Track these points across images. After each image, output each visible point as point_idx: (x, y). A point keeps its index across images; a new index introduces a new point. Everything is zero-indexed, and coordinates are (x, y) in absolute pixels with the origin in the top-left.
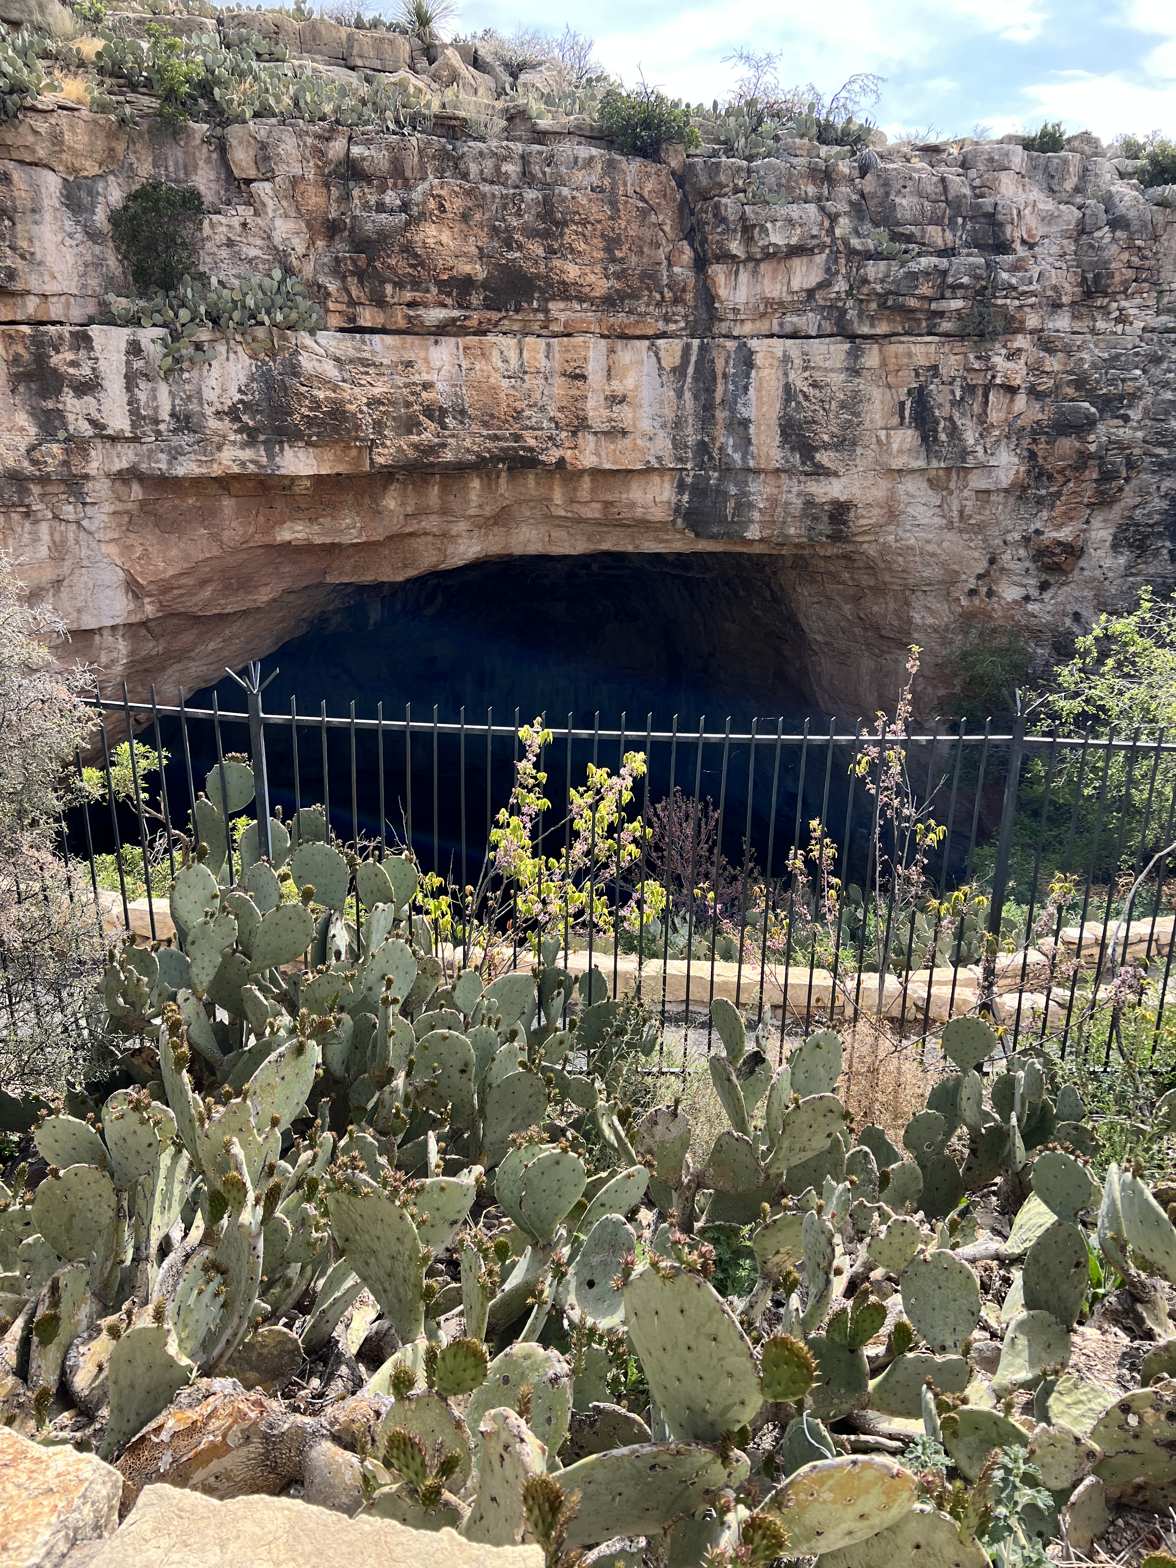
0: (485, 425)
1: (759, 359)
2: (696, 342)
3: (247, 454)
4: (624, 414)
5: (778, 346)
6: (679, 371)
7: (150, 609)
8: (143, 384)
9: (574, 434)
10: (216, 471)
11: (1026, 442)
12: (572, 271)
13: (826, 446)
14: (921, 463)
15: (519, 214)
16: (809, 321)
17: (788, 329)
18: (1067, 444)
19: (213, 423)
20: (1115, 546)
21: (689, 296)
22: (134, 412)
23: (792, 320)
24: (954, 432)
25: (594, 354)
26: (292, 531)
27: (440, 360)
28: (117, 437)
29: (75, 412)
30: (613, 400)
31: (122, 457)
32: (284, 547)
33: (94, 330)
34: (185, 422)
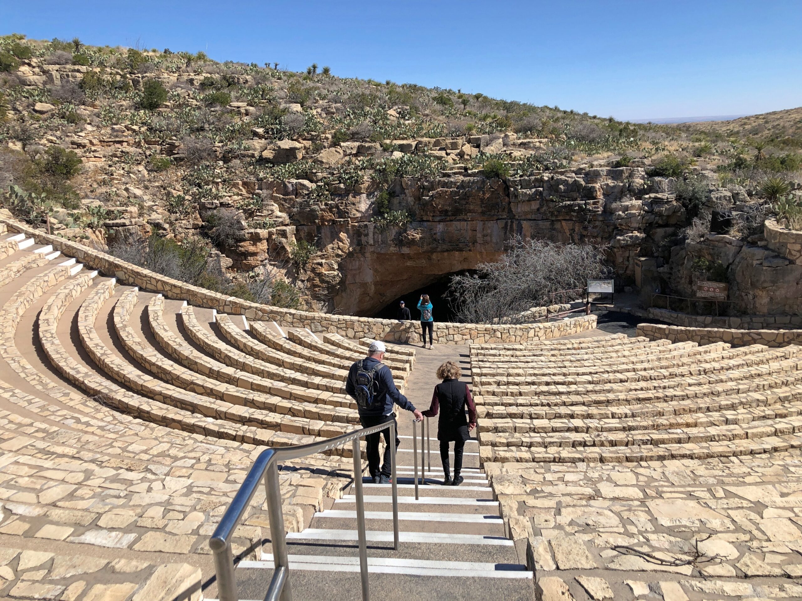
0: (450, 242)
1: (523, 226)
2: (509, 221)
3: (395, 249)
4: (488, 238)
5: (529, 222)
6: (505, 227)
7: (378, 279)
9: (473, 244)
10: (389, 252)
12: (472, 207)
16: (540, 216)
19: (389, 242)
21: (506, 210)
22: (374, 240)
23: (533, 217)
25: (479, 225)
26: (409, 263)
27: (440, 227)
28: (371, 245)
29: (363, 239)
30: (484, 236)
31: (372, 249)
32: (408, 266)
33: (369, 224)
34: (383, 242)
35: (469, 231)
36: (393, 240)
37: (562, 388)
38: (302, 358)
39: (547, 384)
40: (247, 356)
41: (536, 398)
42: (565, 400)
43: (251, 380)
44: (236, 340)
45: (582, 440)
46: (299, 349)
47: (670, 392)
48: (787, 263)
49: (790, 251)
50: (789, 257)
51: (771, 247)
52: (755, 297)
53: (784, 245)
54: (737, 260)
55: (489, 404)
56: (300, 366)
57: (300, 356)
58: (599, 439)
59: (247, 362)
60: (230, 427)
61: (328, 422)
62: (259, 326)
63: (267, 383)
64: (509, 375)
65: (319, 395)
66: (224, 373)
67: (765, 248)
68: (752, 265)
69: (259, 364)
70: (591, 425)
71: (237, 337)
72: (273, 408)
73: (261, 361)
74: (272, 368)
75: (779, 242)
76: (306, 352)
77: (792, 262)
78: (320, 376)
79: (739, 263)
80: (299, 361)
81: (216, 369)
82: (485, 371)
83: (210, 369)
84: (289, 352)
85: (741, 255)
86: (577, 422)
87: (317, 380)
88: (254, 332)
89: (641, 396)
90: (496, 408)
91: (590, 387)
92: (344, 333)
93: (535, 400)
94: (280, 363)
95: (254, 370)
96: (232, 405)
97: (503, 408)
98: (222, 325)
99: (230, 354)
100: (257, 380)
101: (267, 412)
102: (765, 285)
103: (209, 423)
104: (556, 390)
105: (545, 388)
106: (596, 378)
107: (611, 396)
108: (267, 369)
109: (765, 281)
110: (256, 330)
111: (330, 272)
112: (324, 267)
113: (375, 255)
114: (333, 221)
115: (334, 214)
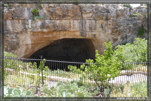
0: (62, 27)
1: (87, 22)
2: (81, 20)
3: (41, 30)
4: (75, 26)
5: (89, 21)
6: (80, 23)
7: (33, 42)
8: (32, 24)
9: (70, 28)
10: (38, 31)
11: (112, 29)
12: (70, 14)
13: (93, 29)
14: (102, 31)
15: (65, 10)
16: (92, 19)
17: (90, 19)
18: (116, 30)
19: (38, 27)
20: (121, 39)
21: (81, 16)
22: (31, 26)
24: (105, 28)
25: (72, 21)
26: (45, 36)
27: (58, 22)
29: (27, 26)
30: (73, 25)
31: (31, 30)
32: (45, 37)
33: (29, 20)
34: (36, 27)
35: (68, 24)
36: (40, 26)
111: (12, 40)
112: (9, 38)
113: (32, 33)
114: (12, 18)
115: (12, 15)
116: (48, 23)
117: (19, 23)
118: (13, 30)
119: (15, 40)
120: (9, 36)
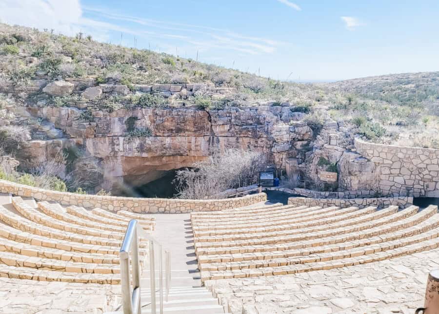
0: (174, 150)
1: (220, 140)
3: (138, 154)
4: (198, 148)
5: (224, 138)
6: (209, 141)
7: (126, 174)
8: (125, 145)
9: (189, 151)
10: (134, 156)
16: (229, 134)
17: (226, 136)
19: (134, 150)
21: (210, 130)
22: (124, 148)
25: (193, 139)
26: (147, 163)
27: (168, 141)
28: (121, 151)
29: (116, 148)
30: (196, 146)
31: (122, 154)
32: (146, 166)
33: (120, 138)
34: (130, 150)
35: (187, 143)
36: (136, 148)
37: (248, 236)
38: (78, 224)
39: (239, 233)
40: (38, 225)
41: (233, 241)
42: (251, 242)
43: (41, 240)
44: (28, 215)
45: (262, 264)
46: (75, 218)
47: (309, 235)
48: (366, 160)
49: (368, 155)
50: (367, 158)
51: (358, 152)
52: (351, 180)
53: (365, 150)
54: (341, 159)
55: (205, 247)
56: (77, 229)
57: (76, 223)
58: (271, 263)
59: (38, 229)
60: (28, 272)
61: (100, 264)
62: (45, 204)
63: (53, 241)
64: (215, 229)
65: (91, 247)
66: (20, 236)
67: (356, 152)
68: (349, 162)
69: (47, 230)
70: (266, 255)
71: (29, 212)
72: (59, 258)
73: (48, 227)
74: (57, 232)
75: (362, 149)
76: (80, 220)
77: (369, 160)
78: (92, 235)
79: (342, 161)
80: (75, 226)
81: (14, 234)
82: (201, 228)
83: (10, 234)
84: (69, 221)
85: (343, 157)
86: (259, 254)
87: (90, 238)
88: (41, 208)
89: (293, 237)
90: (209, 249)
91: (264, 234)
92: (106, 208)
93: (233, 243)
94: (63, 229)
95: (43, 233)
96: (28, 257)
97: (214, 248)
98: (17, 204)
99: (24, 224)
100: (46, 240)
101: (55, 260)
102: (356, 173)
103: (12, 270)
104: (244, 237)
105: (238, 236)
106: (267, 228)
107: (276, 239)
108: (53, 233)
109: (356, 171)
110: (43, 207)
111: (92, 170)
112: (88, 167)
113: (124, 158)
114: (95, 135)
115: (95, 131)
116: (150, 143)
117: (105, 142)
118: (95, 154)
119: (96, 170)
120: (88, 164)
